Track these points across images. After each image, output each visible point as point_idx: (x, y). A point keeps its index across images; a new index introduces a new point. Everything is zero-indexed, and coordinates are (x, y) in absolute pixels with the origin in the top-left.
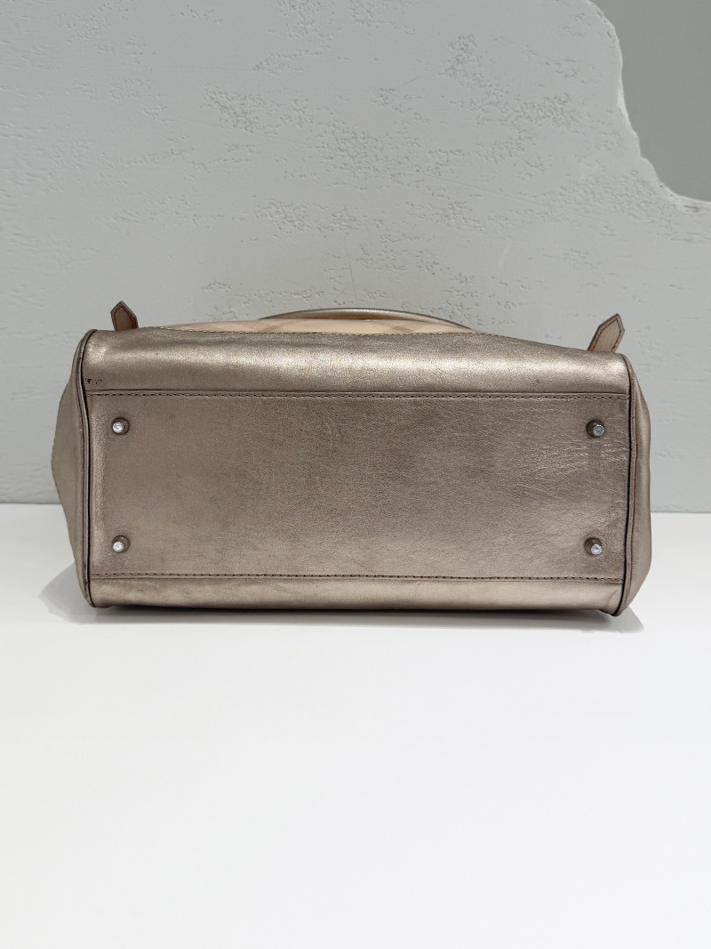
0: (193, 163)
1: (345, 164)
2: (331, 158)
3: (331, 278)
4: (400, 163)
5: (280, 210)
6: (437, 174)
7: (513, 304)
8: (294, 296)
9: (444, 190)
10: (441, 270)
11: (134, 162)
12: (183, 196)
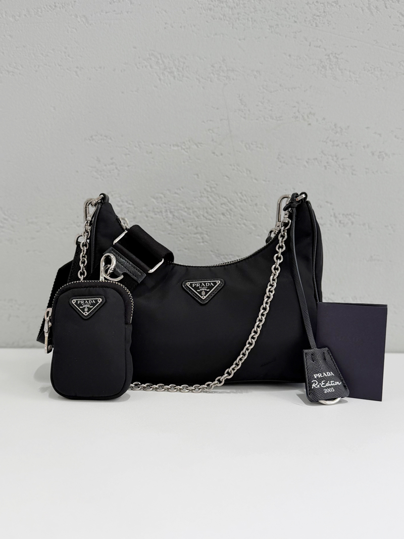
0: (76, 16)
1: (224, 15)
2: (210, 9)
3: (209, 130)
4: (278, 14)
5: (160, 61)
6: (314, 25)
7: (386, 154)
8: (172, 147)
9: (320, 40)
10: (317, 120)
11: (19, 16)
12: (66, 48)
